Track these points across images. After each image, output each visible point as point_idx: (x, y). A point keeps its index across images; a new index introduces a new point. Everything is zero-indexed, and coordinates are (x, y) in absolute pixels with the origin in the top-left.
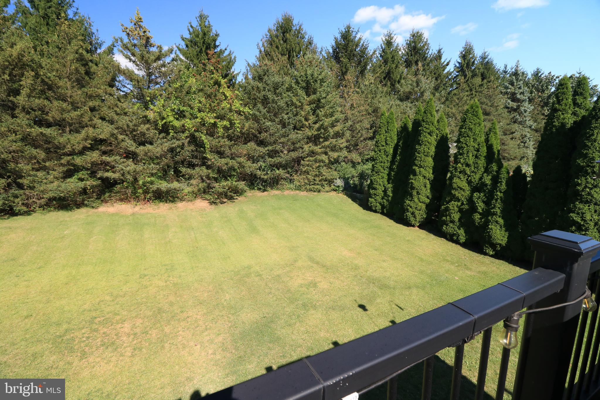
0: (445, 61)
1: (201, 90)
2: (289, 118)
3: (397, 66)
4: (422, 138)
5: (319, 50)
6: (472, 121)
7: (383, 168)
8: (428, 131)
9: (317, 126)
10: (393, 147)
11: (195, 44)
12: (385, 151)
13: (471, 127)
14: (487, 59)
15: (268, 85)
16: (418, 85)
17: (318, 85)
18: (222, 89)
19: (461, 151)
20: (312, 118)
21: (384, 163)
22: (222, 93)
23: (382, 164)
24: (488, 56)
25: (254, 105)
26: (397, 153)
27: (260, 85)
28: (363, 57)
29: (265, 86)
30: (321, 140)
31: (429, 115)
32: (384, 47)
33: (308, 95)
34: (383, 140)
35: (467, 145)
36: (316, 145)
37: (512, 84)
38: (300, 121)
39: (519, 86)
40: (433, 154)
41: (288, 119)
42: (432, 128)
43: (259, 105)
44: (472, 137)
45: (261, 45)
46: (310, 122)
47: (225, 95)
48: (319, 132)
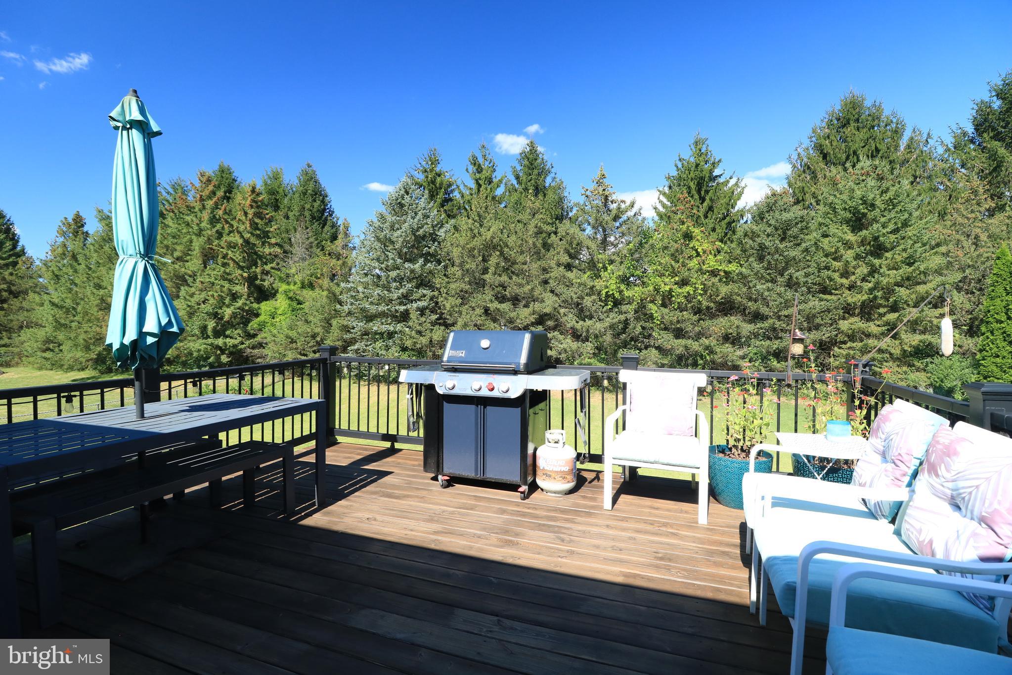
2: (807, 275)
9: (869, 285)
15: (770, 225)
17: (876, 212)
18: (694, 242)
20: (861, 271)
22: (692, 248)
27: (759, 228)
29: (766, 228)
30: (882, 310)
33: (854, 230)
38: (831, 279)
41: (805, 277)
43: (752, 260)
46: (853, 278)
47: (696, 250)
48: (871, 296)
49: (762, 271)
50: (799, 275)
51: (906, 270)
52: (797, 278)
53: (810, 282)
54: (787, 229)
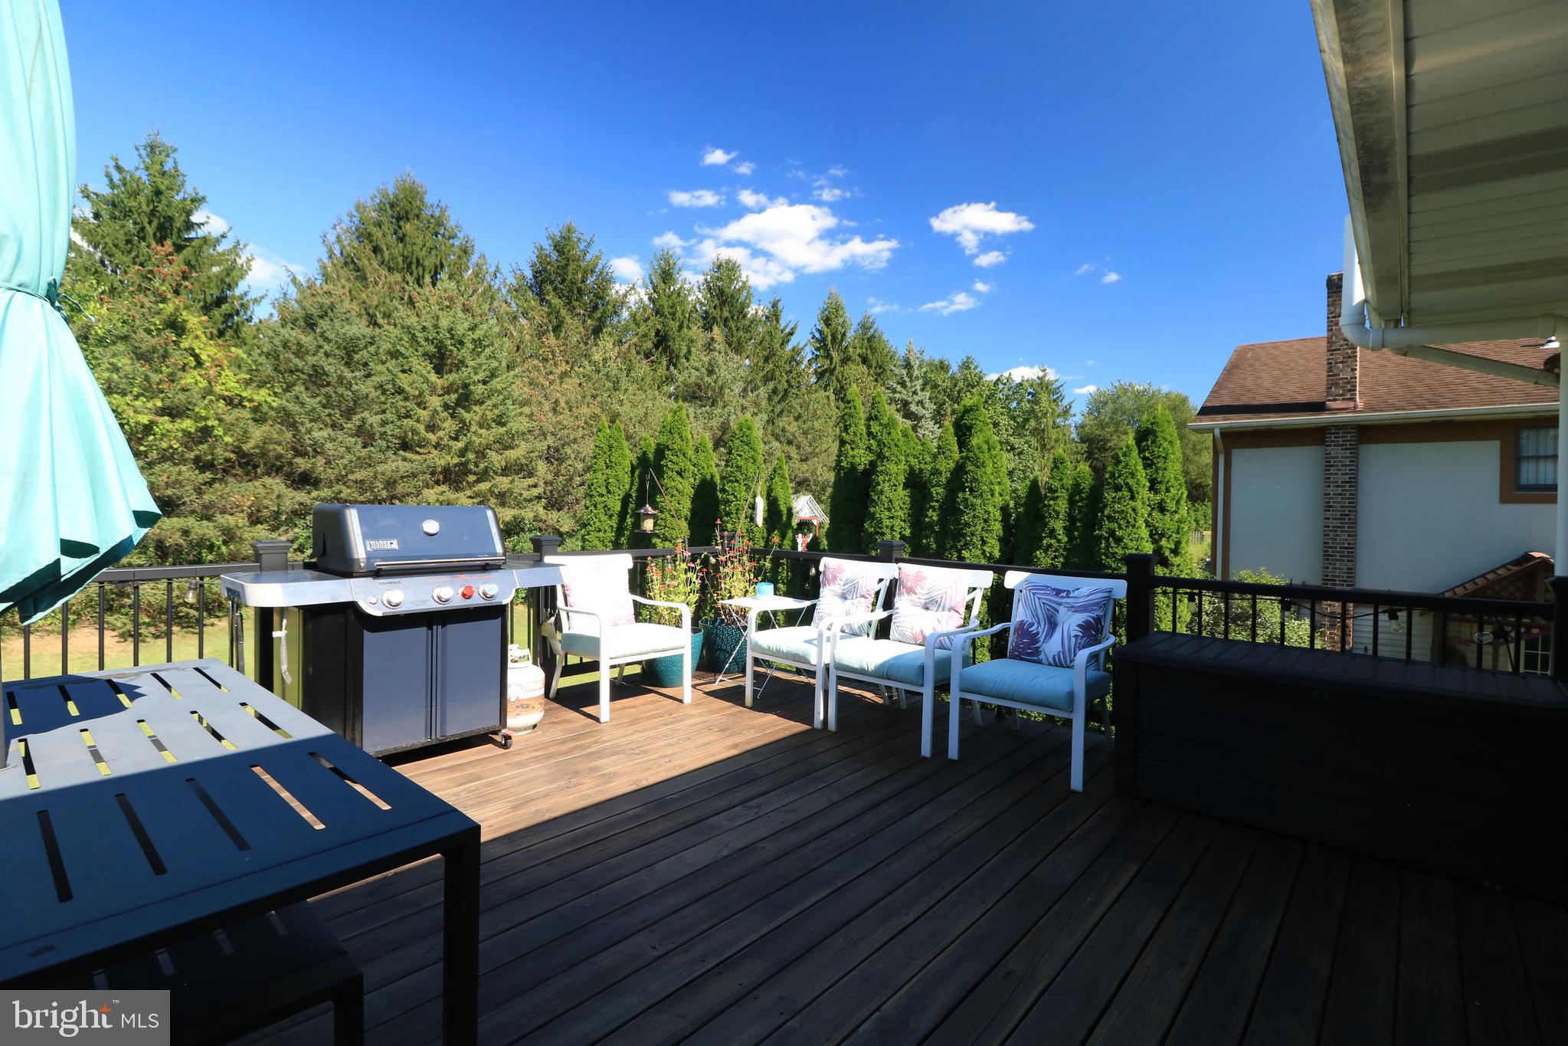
0: (787, 325)
1: (125, 338)
2: (384, 423)
3: (681, 327)
4: (666, 481)
5: (492, 270)
6: (742, 453)
7: (603, 541)
8: (677, 468)
9: (460, 445)
10: (621, 497)
11: (127, 213)
12: (605, 506)
13: (739, 463)
14: (872, 330)
15: (327, 340)
16: (711, 372)
17: (465, 353)
18: (190, 340)
19: (727, 509)
20: (449, 426)
21: (605, 531)
22: (186, 350)
23: (601, 534)
24: (873, 323)
25: (288, 387)
26: (627, 513)
27: (307, 340)
28: (602, 298)
29: (321, 342)
30: (472, 478)
31: (677, 436)
32: (655, 281)
33: (439, 370)
34: (601, 481)
35: (735, 497)
36: (457, 489)
37: (903, 384)
38: (414, 431)
39: (913, 389)
40: (689, 514)
41: (382, 426)
42: (683, 463)
43: (299, 388)
44: (743, 484)
45: (332, 238)
46: (441, 433)
47: (197, 357)
48: (463, 459)
49: (319, 409)
50: (374, 420)
51: (499, 431)
52: (371, 425)
53: (390, 433)
54: (353, 351)
